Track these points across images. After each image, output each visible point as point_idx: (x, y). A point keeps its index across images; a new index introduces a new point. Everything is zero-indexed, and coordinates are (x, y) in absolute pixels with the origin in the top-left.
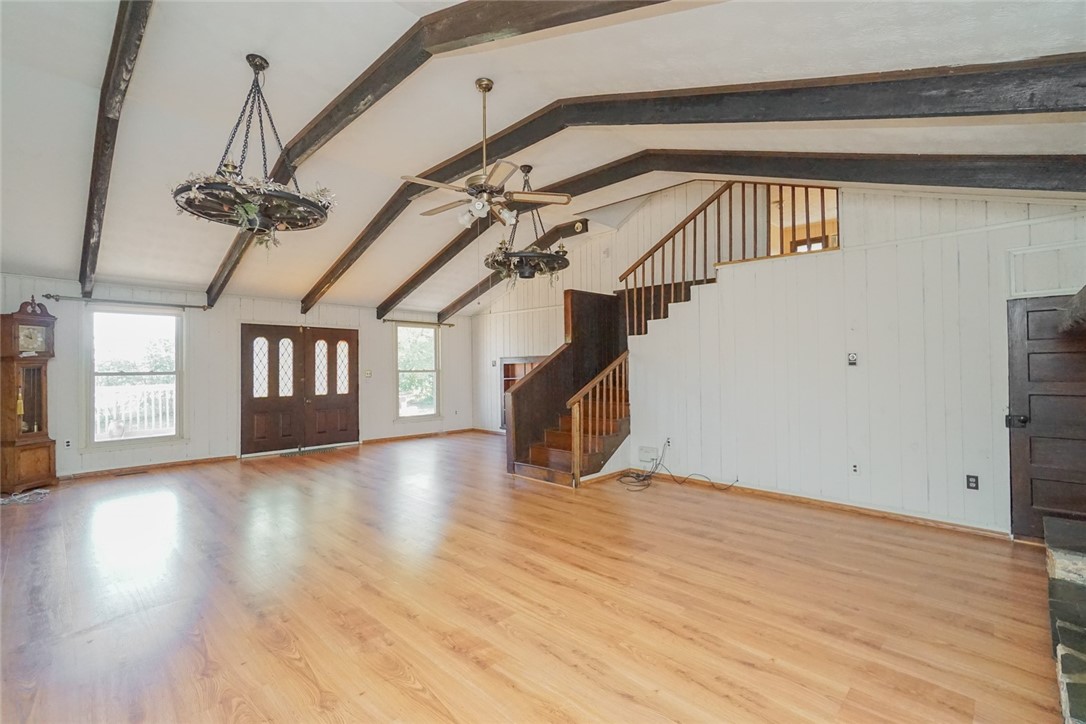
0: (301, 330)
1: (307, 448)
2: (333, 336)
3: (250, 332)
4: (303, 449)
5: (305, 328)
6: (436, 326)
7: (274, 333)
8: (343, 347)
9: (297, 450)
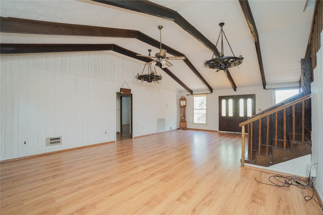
0: (235, 96)
1: (237, 133)
2: (245, 97)
3: (221, 98)
4: (235, 133)
5: (236, 96)
6: (300, 88)
7: (227, 98)
8: (250, 101)
9: (234, 132)
